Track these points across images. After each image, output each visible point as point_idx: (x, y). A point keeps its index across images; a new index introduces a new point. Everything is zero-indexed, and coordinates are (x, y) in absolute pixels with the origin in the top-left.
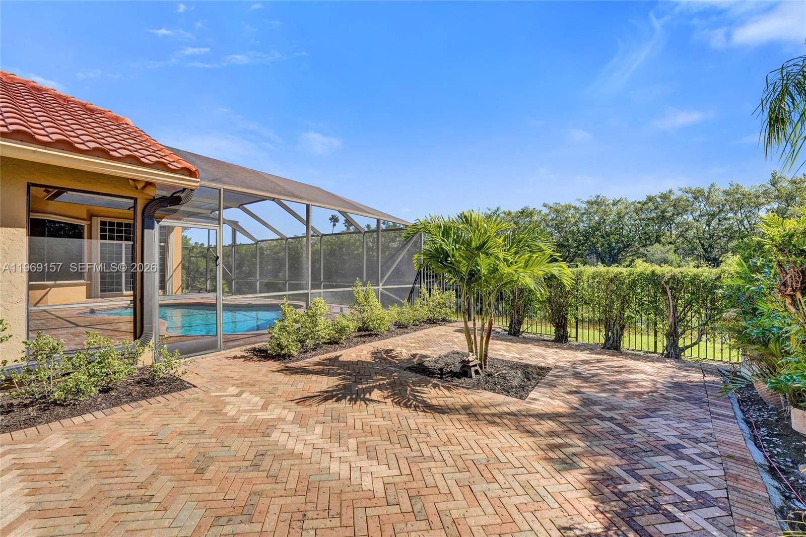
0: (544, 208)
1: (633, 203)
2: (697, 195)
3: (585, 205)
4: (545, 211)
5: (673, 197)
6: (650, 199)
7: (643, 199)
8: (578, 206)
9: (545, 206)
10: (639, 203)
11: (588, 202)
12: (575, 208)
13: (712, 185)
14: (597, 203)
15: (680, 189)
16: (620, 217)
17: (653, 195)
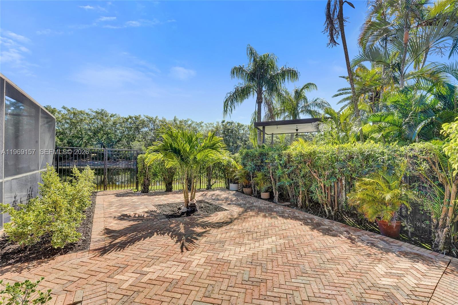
0: (63, 109)
1: (122, 118)
2: (150, 120)
3: (94, 114)
4: (64, 112)
5: (141, 119)
6: (131, 118)
7: (127, 116)
8: (90, 113)
9: (64, 108)
10: (125, 118)
11: (96, 112)
12: (87, 114)
13: (157, 117)
14: (101, 114)
15: (144, 116)
16: (115, 123)
17: (132, 116)
